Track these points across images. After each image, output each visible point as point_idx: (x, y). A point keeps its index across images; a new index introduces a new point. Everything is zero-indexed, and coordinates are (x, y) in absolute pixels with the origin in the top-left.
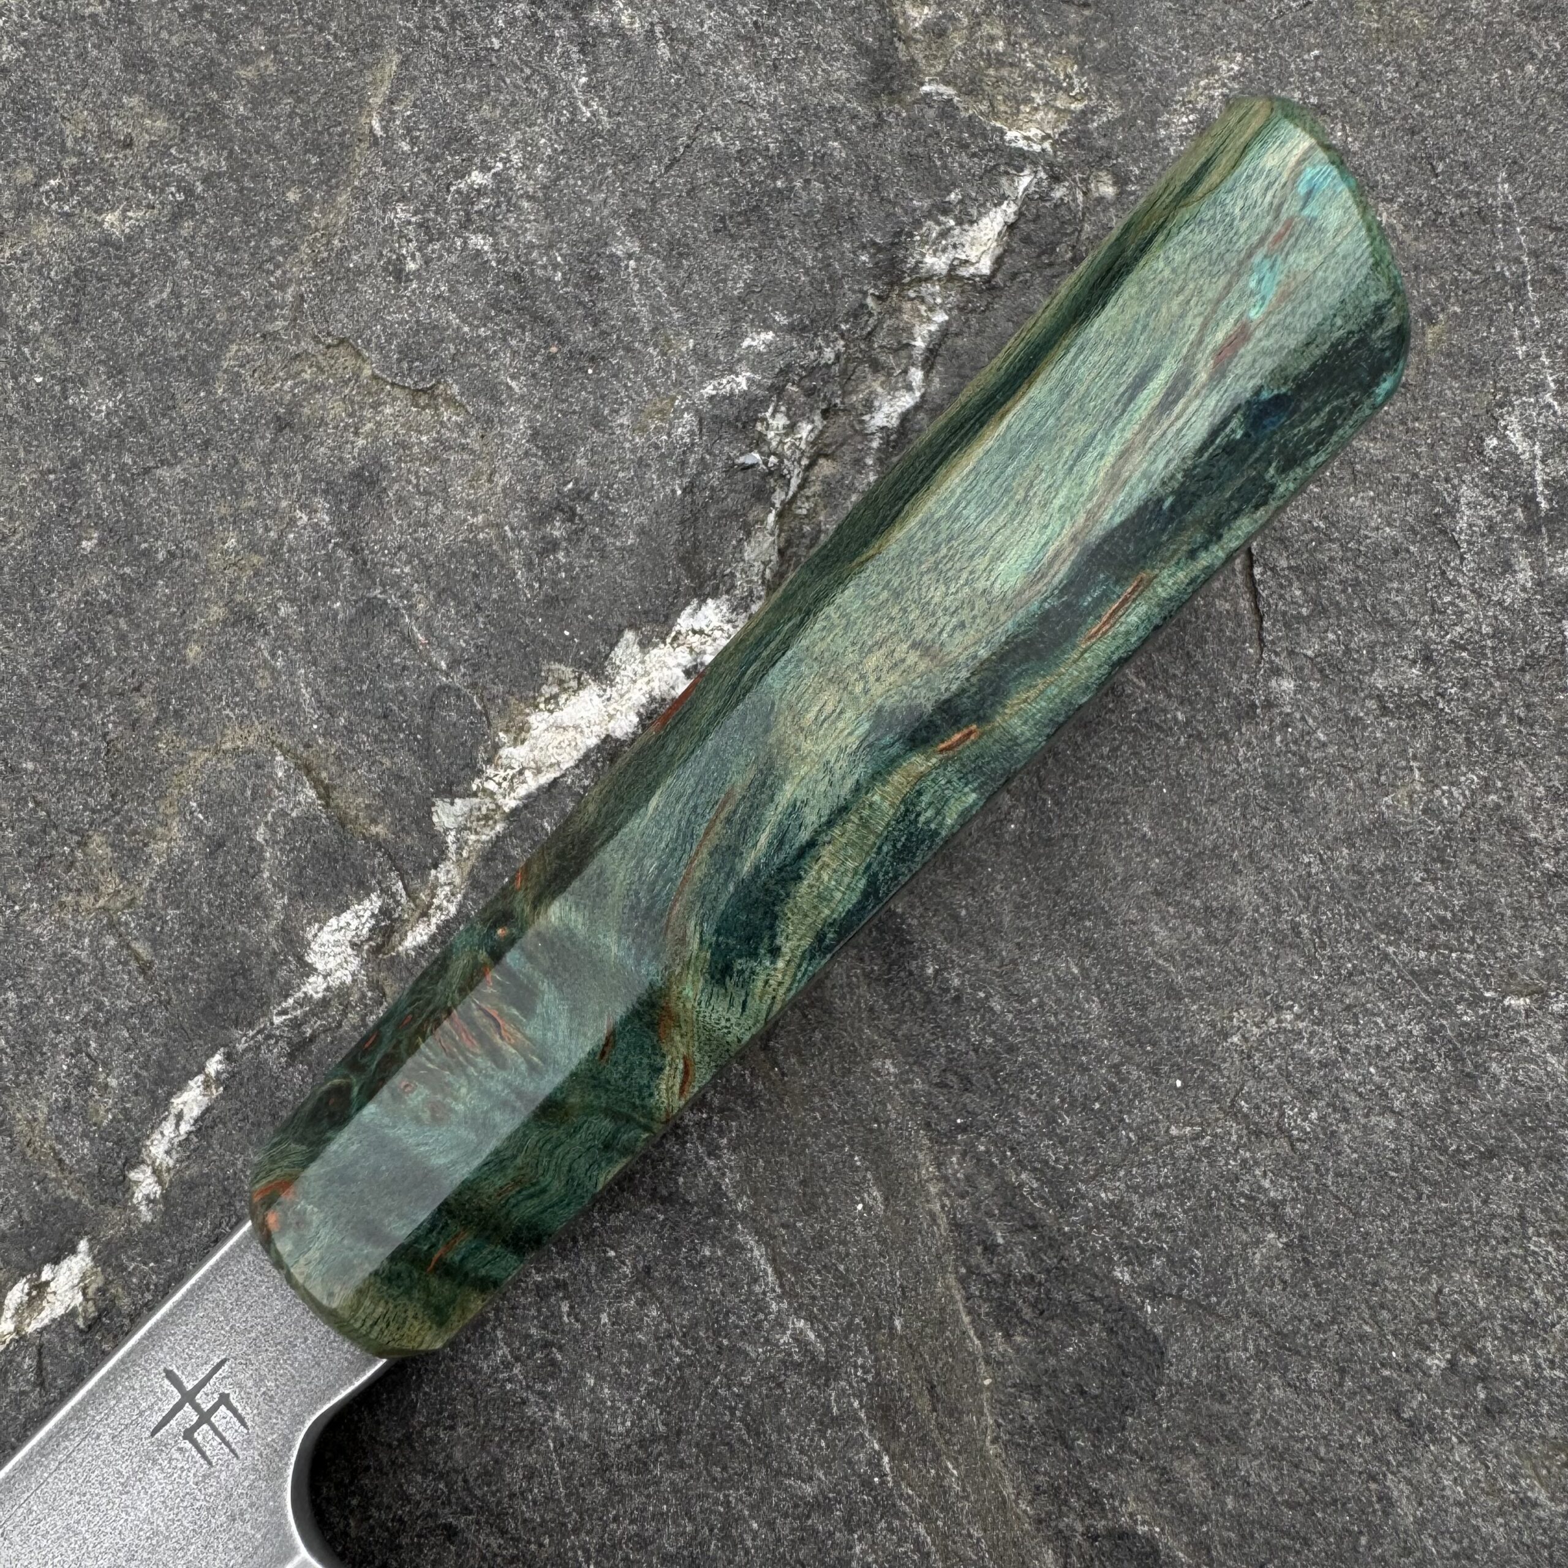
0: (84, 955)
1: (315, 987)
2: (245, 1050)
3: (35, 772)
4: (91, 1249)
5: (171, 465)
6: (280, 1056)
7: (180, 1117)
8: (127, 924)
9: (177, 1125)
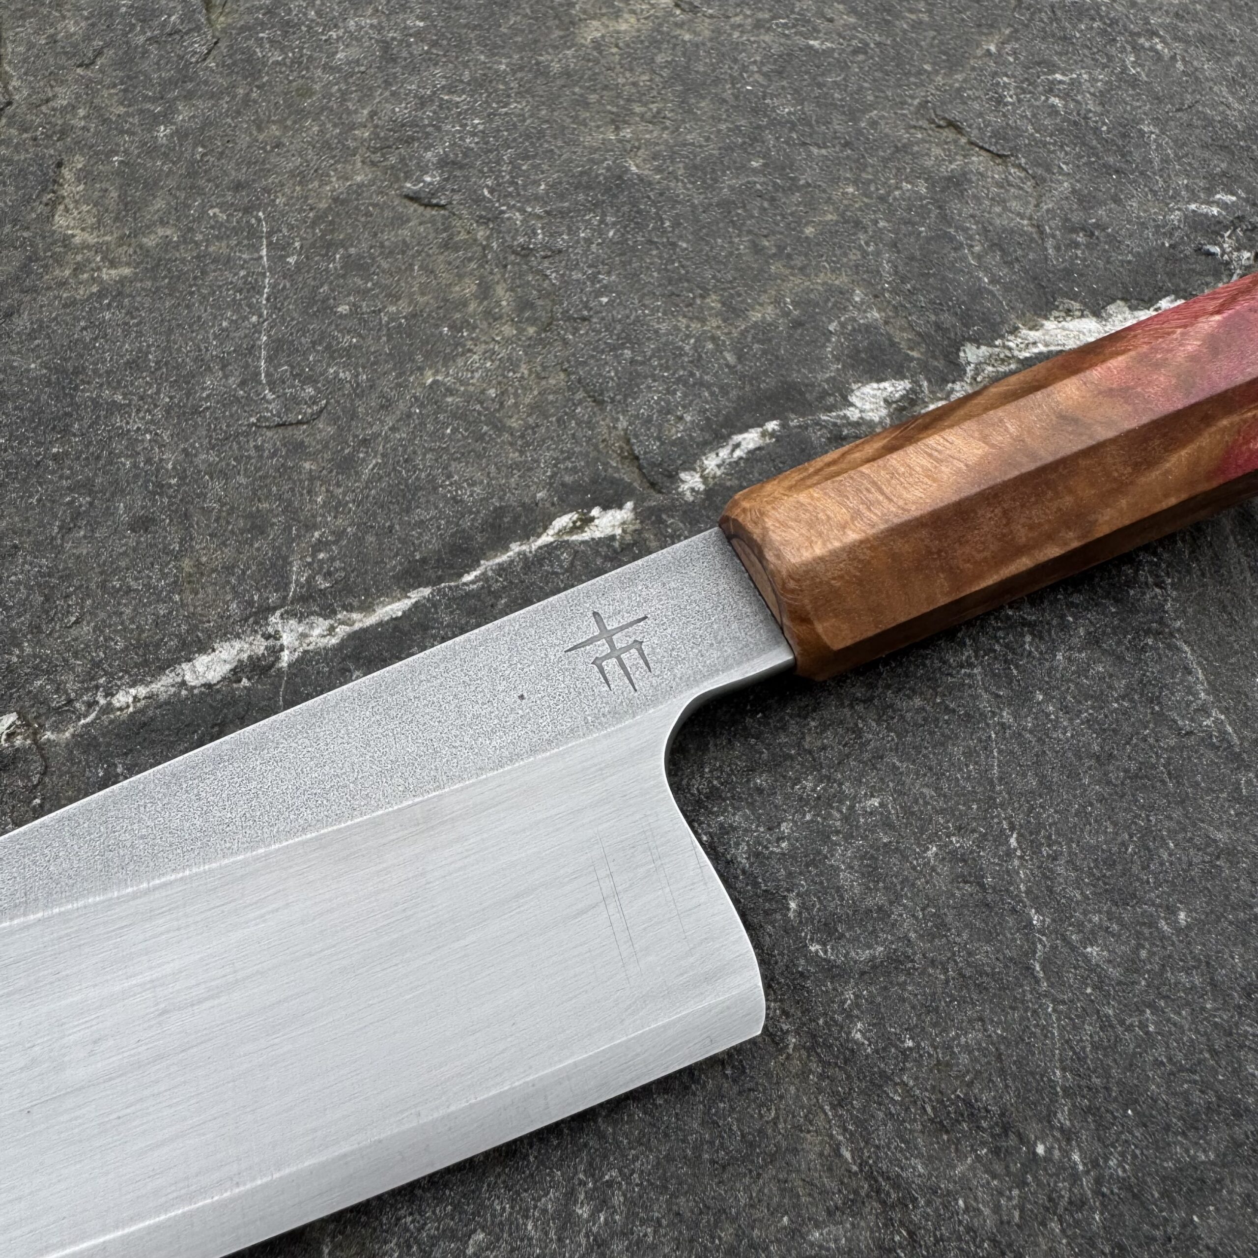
0: (687, 348)
1: (853, 414)
2: (796, 427)
3: (686, 249)
4: (635, 509)
5: (819, 147)
6: (822, 436)
7: (737, 446)
8: (724, 341)
9: (733, 451)
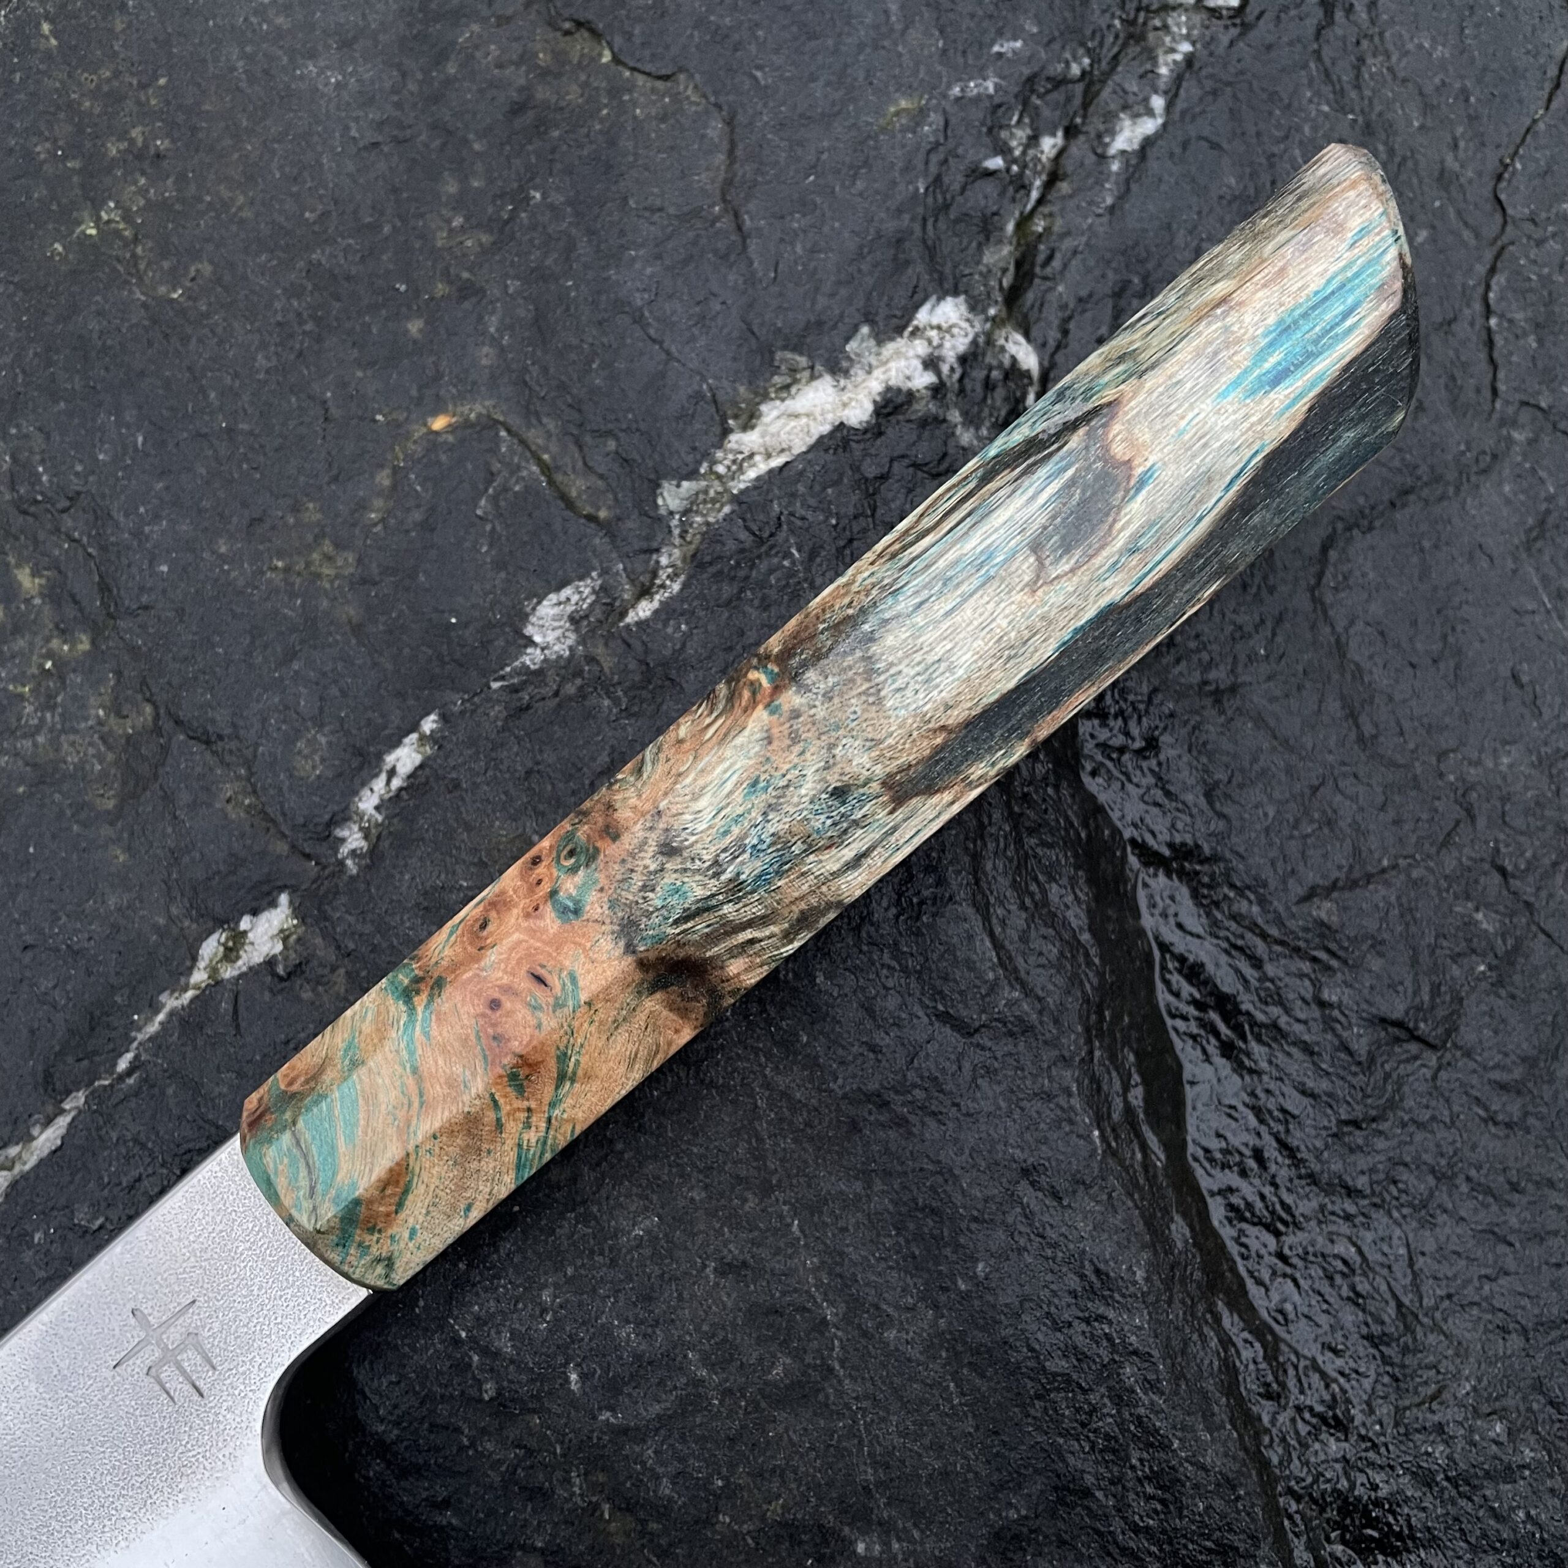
1: (532, 658)
2: (461, 712)
4: (291, 903)
6: (496, 720)
7: (392, 773)
8: (340, 588)
9: (389, 781)
